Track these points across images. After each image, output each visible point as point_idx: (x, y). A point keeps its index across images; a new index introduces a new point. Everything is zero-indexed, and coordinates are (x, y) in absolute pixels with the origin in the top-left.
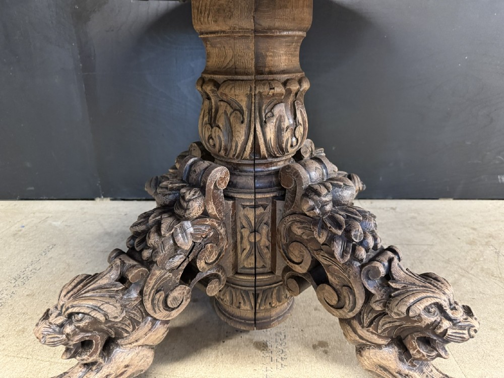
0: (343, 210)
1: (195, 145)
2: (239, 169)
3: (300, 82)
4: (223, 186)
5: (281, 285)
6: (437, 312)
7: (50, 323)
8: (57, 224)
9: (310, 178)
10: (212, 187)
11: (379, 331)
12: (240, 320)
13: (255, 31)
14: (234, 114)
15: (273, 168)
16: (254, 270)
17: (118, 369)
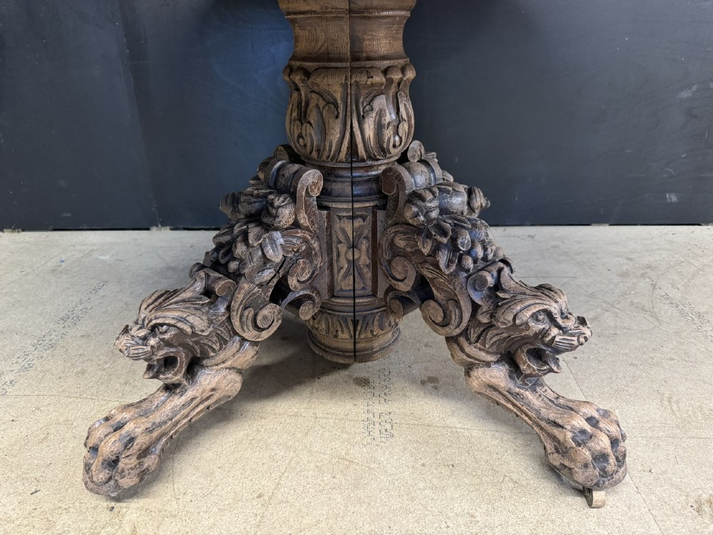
0: (451, 218)
1: (282, 148)
2: (334, 174)
3: (403, 70)
4: (316, 193)
5: (384, 311)
6: (547, 320)
7: (132, 336)
8: (106, 258)
9: (415, 183)
10: (304, 193)
11: (487, 346)
12: (337, 352)
13: (350, 11)
14: (327, 108)
15: (374, 173)
16: (352, 292)
17: (203, 392)
